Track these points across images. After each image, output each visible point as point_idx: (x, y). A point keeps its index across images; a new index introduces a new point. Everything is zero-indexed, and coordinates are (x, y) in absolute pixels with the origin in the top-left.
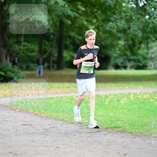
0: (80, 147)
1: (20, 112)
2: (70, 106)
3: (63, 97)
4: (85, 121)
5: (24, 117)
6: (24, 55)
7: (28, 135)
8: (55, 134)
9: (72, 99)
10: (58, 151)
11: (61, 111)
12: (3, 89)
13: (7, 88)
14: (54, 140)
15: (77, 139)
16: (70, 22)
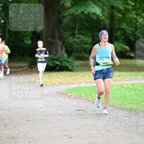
0: (129, 130)
1: (75, 98)
2: (120, 93)
3: (114, 85)
4: (134, 107)
5: (78, 103)
6: (78, 46)
7: (82, 120)
8: (107, 119)
9: (123, 87)
10: (109, 134)
11: (112, 97)
12: (59, 77)
13: (63, 76)
14: (106, 124)
15: (126, 123)
16: (120, 15)
